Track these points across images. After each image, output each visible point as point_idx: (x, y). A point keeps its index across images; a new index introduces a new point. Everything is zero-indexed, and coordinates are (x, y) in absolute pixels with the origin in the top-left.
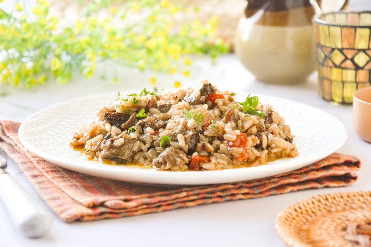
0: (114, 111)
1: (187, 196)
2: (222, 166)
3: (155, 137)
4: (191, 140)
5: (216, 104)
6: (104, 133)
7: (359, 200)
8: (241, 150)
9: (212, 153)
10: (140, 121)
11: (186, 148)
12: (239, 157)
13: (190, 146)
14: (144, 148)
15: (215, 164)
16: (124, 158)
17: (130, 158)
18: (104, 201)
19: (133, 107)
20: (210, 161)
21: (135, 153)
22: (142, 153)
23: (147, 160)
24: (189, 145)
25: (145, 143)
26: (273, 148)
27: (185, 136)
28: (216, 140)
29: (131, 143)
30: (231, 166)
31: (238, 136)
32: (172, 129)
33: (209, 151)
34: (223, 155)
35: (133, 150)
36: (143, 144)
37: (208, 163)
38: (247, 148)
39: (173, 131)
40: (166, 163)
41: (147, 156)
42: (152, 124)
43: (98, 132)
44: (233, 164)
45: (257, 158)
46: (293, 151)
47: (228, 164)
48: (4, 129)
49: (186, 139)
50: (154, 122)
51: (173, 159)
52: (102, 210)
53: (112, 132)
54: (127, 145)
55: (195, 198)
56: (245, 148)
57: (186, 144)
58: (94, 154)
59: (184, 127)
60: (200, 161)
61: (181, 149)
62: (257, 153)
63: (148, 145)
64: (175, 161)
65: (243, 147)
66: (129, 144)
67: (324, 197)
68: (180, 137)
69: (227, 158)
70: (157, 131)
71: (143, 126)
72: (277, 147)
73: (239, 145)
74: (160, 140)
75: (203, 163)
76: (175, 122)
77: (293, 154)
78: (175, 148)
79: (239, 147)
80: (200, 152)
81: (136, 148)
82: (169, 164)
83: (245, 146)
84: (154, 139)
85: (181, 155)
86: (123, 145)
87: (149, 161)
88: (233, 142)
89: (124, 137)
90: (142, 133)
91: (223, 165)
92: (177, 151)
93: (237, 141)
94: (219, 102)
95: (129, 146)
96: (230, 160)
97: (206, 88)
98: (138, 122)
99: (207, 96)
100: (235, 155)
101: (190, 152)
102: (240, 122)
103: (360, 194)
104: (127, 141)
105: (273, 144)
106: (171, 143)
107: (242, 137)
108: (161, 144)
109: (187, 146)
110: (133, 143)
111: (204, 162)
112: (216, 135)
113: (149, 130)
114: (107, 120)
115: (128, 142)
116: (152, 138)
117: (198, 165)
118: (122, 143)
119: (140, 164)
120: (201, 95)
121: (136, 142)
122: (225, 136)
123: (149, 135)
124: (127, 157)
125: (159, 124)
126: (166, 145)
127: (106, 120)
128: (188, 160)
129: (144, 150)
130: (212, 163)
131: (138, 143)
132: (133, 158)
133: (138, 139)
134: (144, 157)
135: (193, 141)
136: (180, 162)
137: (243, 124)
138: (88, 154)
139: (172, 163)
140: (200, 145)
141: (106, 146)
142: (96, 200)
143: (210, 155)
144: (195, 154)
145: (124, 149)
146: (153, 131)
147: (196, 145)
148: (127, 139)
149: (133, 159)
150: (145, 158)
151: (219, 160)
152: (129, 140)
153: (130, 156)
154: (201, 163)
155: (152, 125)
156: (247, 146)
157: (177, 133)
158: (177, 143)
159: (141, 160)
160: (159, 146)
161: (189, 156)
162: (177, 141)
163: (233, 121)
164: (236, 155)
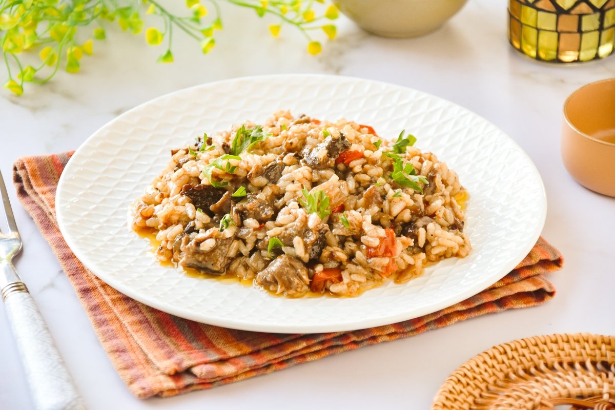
0: (199, 181)
1: (308, 347)
2: (358, 286)
3: (260, 235)
4: (314, 247)
5: (351, 169)
6: (184, 220)
7: (551, 351)
8: (386, 261)
9: (344, 263)
10: (238, 206)
11: (306, 257)
12: (384, 272)
13: (312, 256)
14: (245, 250)
15: (348, 284)
16: (216, 269)
17: (224, 268)
18: (190, 365)
19: (227, 174)
20: (340, 279)
21: (232, 260)
22: (242, 260)
23: (249, 271)
24: (310, 255)
25: (245, 242)
26: (433, 247)
27: (305, 240)
28: (350, 241)
29: (226, 244)
30: (371, 283)
31: (382, 239)
32: (286, 225)
33: (339, 260)
34: (359, 268)
35: (227, 256)
36: (243, 244)
37: (338, 284)
38: (395, 257)
39: (286, 229)
40: (276, 282)
41: (249, 265)
42: (255, 213)
43: (175, 218)
44: (374, 280)
45: (410, 266)
46: (463, 249)
47: (367, 279)
48: (30, 177)
49: (306, 245)
50: (258, 209)
51: (286, 279)
52: (188, 380)
53: (196, 222)
54: (220, 249)
55: (318, 349)
56: (393, 257)
57: (306, 251)
58: (170, 255)
59: (304, 225)
60: (326, 281)
61: (299, 259)
62: (410, 260)
63: (250, 246)
64: (290, 282)
65: (389, 257)
66: (223, 247)
67: (502, 350)
68: (297, 240)
69: (366, 273)
70: (263, 224)
71: (243, 215)
72: (439, 245)
73: (383, 254)
74: (268, 242)
75: (330, 282)
76: (290, 213)
77: (462, 253)
78: (290, 258)
79: (383, 256)
80: (326, 263)
81: (232, 253)
82: (281, 287)
83: (392, 254)
84: (259, 238)
85: (299, 270)
86: (213, 250)
87: (252, 272)
88: (375, 248)
89: (214, 237)
90: (241, 225)
91: (360, 283)
92: (293, 263)
93: (380, 247)
94: (356, 165)
95: (222, 251)
96: (371, 274)
97: (337, 144)
98: (235, 206)
99: (337, 156)
100: (377, 269)
101: (311, 264)
102: (386, 203)
103: (554, 339)
104: (220, 242)
105: (434, 241)
106: (284, 249)
107: (389, 239)
108: (269, 248)
109: (307, 256)
110: (227, 246)
111: (333, 282)
112: (350, 234)
113: (251, 222)
114: (188, 196)
115: (221, 245)
116: (256, 235)
117: (324, 286)
118: (212, 246)
119: (238, 276)
120: (329, 155)
121: (232, 243)
122: (363, 239)
123: (251, 230)
124: (220, 267)
125: (266, 214)
126: (278, 252)
127: (186, 195)
128: (310, 280)
129: (244, 254)
130: (344, 284)
131: (235, 244)
132: (228, 267)
133: (236, 238)
134: (244, 266)
135: (316, 248)
136: (298, 284)
137: (390, 207)
138: (162, 254)
139: (285, 285)
140: (326, 253)
141: (189, 249)
142: (179, 364)
143: (341, 268)
144: (319, 268)
145: (215, 256)
146: (257, 225)
147: (320, 254)
148: (219, 239)
149: (228, 269)
150: (246, 267)
151: (354, 277)
152: (223, 240)
153: (224, 266)
154: (328, 283)
155: (256, 216)
156: (395, 255)
157: (293, 233)
158: (293, 250)
159: (241, 270)
160: (266, 250)
161: (309, 269)
162: (292, 246)
163: (376, 205)
164: (379, 269)
